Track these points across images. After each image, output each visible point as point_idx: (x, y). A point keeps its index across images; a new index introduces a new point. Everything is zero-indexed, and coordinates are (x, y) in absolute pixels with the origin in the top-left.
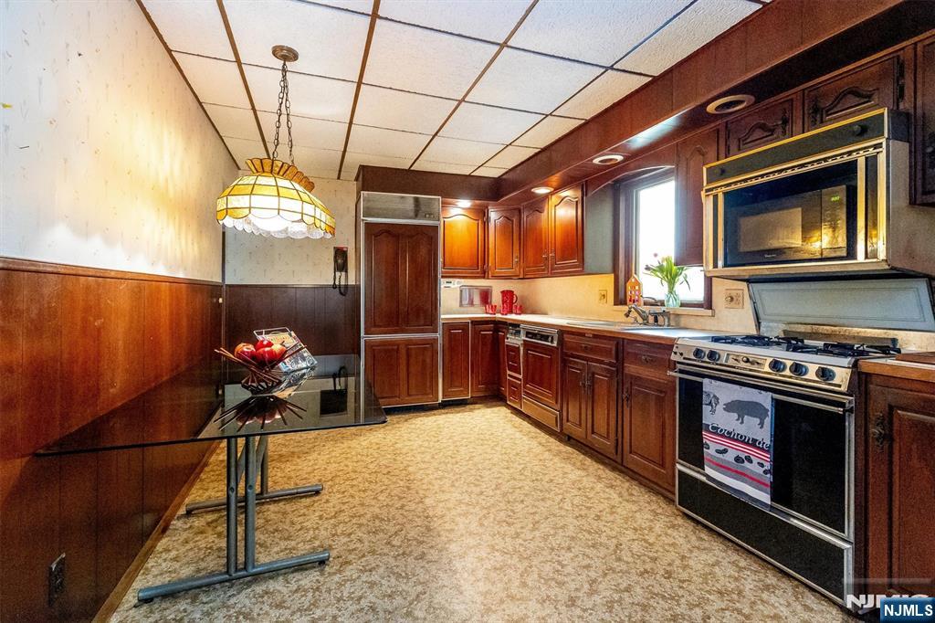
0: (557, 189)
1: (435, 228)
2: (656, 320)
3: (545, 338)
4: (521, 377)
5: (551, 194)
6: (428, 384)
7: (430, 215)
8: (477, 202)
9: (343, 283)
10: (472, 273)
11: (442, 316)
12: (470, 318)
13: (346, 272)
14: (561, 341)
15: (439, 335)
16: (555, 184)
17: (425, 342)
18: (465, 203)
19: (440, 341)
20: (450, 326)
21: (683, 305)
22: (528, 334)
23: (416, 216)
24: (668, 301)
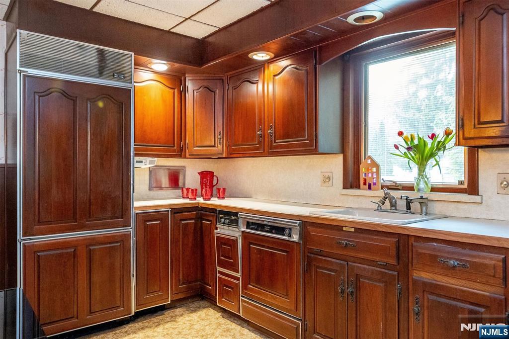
0: (278, 56)
1: (127, 93)
2: (409, 208)
3: (280, 230)
4: (239, 275)
5: (270, 61)
6: (118, 293)
7: (120, 74)
8: (177, 65)
10: (167, 151)
11: (137, 204)
12: (169, 206)
14: (304, 235)
15: (131, 230)
17: (113, 239)
18: (161, 66)
19: (133, 239)
20: (146, 217)
21: (434, 189)
22: (249, 225)
23: (101, 74)
24: (418, 185)
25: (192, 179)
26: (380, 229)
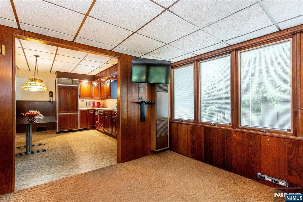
1: (78, 87)
4: (98, 122)
5: (106, 81)
7: (76, 84)
8: (90, 81)
9: (52, 100)
10: (89, 98)
11: (80, 108)
12: (87, 109)
13: (53, 97)
14: (104, 113)
15: (79, 113)
16: (106, 79)
17: (74, 115)
18: (86, 81)
19: (79, 115)
20: (81, 111)
23: (72, 84)
25: (96, 104)
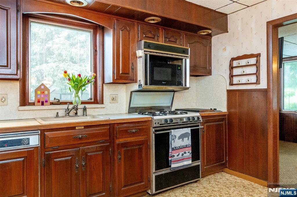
26: (102, 123)
